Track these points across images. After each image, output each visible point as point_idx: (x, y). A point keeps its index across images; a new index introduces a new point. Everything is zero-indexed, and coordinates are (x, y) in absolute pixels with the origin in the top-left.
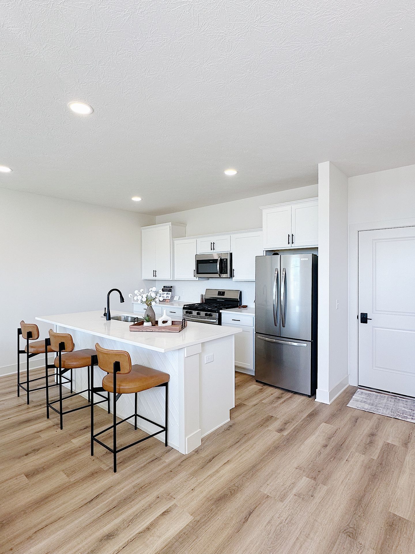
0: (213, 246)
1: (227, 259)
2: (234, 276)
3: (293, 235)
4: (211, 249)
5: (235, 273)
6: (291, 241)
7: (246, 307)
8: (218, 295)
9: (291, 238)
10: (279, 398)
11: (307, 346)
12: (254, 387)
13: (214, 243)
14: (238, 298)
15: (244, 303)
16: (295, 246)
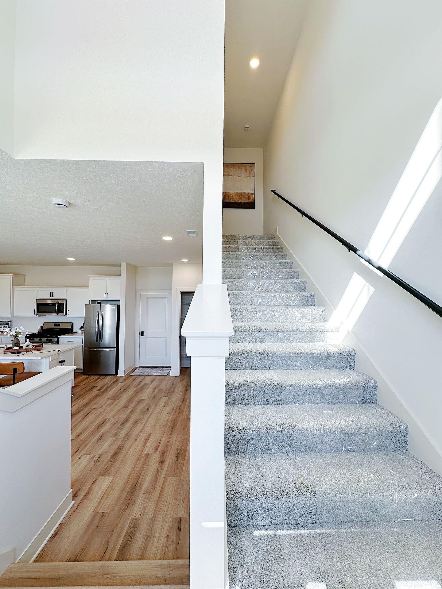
0: (52, 294)
1: (63, 304)
2: (68, 314)
3: (107, 293)
4: (51, 296)
5: (70, 312)
6: (106, 296)
7: (76, 332)
8: (54, 326)
9: (106, 295)
10: (98, 379)
11: (114, 351)
12: (83, 377)
13: (53, 293)
14: (71, 327)
15: (74, 331)
16: (109, 299)
